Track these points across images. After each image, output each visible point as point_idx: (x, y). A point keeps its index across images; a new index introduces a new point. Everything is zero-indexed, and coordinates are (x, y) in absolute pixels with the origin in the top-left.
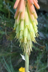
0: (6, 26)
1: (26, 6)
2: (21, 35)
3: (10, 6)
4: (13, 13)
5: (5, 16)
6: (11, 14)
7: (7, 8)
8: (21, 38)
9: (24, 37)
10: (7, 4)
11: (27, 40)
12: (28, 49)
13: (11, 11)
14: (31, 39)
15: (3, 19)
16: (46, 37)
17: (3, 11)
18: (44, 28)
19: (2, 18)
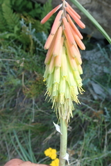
0: (23, 69)
1: (64, 45)
2: (55, 90)
3: (34, 30)
4: (39, 42)
5: (22, 48)
6: (36, 45)
7: (27, 33)
8: (55, 94)
9: (59, 94)
10: (28, 25)
11: (65, 99)
12: (66, 113)
13: (36, 39)
14: (70, 98)
15: (18, 55)
16: (108, 95)
17: (20, 39)
18: (105, 74)
19: (16, 54)
